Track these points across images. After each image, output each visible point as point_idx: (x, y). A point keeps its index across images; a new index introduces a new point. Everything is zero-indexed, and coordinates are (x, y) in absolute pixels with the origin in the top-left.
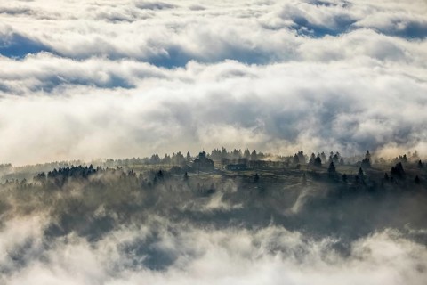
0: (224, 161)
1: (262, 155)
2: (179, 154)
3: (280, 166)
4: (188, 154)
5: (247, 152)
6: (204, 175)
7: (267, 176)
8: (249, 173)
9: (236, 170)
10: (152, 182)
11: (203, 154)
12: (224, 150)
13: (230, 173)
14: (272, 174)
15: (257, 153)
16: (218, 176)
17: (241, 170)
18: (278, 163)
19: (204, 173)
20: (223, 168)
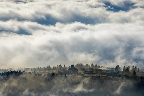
0: (83, 69)
1: (99, 67)
2: (60, 66)
3: (109, 72)
4: (65, 66)
5: (92, 65)
6: (73, 76)
7: (103, 76)
8: (95, 75)
9: (89, 74)
10: (50, 79)
11: (73, 66)
12: (81, 64)
13: (86, 75)
14: (106, 76)
15: (98, 66)
16: (80, 76)
17: (91, 73)
18: (108, 70)
19: (73, 75)
20: (82, 72)
